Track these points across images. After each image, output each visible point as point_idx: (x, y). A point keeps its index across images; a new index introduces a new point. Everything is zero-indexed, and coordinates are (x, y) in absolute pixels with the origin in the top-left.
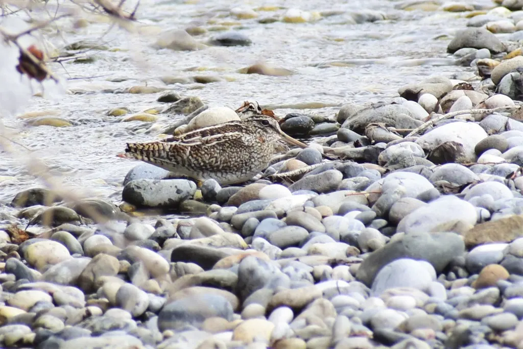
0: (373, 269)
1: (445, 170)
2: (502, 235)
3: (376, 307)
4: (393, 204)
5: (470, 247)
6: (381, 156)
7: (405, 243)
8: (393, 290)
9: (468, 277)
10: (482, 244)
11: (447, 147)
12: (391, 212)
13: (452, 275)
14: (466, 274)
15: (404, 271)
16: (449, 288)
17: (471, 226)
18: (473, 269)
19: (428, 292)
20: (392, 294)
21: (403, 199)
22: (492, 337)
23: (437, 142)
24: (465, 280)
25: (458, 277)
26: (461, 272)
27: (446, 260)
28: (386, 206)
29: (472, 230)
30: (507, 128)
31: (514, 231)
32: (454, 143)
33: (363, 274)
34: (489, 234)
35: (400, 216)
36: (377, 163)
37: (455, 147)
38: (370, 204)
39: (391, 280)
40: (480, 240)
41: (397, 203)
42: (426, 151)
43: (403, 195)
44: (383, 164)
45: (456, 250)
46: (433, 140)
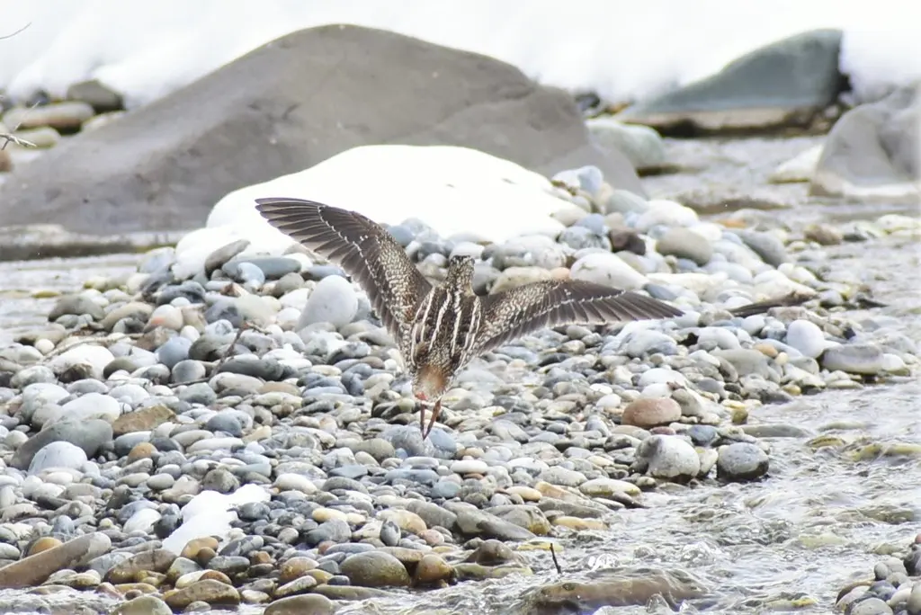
0: (27, 457)
1: (80, 384)
2: (146, 423)
3: (35, 482)
4: (34, 411)
5: (115, 436)
6: (13, 380)
7: (56, 430)
8: (48, 469)
9: (117, 459)
10: (129, 432)
11: (77, 369)
12: (33, 419)
13: (103, 458)
14: (116, 457)
15: (59, 452)
16: (101, 468)
17: (116, 418)
18: (121, 452)
19: (82, 470)
20: (48, 473)
21: (44, 406)
22: (151, 495)
23: (66, 365)
24: (115, 462)
25: (108, 460)
26: (111, 455)
27: (96, 446)
28: (28, 413)
29: (117, 421)
30: (130, 353)
31: (156, 420)
32: (83, 365)
33: (18, 461)
34: (133, 423)
35: (42, 421)
36: (9, 387)
37: (85, 369)
38: (11, 415)
39: (48, 461)
40: (125, 429)
41: (38, 410)
42: (56, 375)
43: (44, 402)
44: (15, 387)
45: (105, 436)
46: (62, 365)
